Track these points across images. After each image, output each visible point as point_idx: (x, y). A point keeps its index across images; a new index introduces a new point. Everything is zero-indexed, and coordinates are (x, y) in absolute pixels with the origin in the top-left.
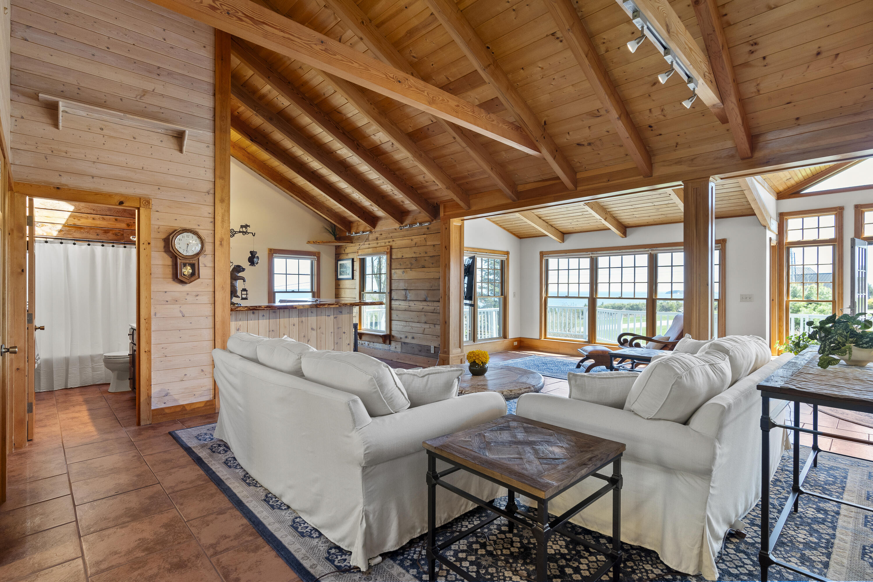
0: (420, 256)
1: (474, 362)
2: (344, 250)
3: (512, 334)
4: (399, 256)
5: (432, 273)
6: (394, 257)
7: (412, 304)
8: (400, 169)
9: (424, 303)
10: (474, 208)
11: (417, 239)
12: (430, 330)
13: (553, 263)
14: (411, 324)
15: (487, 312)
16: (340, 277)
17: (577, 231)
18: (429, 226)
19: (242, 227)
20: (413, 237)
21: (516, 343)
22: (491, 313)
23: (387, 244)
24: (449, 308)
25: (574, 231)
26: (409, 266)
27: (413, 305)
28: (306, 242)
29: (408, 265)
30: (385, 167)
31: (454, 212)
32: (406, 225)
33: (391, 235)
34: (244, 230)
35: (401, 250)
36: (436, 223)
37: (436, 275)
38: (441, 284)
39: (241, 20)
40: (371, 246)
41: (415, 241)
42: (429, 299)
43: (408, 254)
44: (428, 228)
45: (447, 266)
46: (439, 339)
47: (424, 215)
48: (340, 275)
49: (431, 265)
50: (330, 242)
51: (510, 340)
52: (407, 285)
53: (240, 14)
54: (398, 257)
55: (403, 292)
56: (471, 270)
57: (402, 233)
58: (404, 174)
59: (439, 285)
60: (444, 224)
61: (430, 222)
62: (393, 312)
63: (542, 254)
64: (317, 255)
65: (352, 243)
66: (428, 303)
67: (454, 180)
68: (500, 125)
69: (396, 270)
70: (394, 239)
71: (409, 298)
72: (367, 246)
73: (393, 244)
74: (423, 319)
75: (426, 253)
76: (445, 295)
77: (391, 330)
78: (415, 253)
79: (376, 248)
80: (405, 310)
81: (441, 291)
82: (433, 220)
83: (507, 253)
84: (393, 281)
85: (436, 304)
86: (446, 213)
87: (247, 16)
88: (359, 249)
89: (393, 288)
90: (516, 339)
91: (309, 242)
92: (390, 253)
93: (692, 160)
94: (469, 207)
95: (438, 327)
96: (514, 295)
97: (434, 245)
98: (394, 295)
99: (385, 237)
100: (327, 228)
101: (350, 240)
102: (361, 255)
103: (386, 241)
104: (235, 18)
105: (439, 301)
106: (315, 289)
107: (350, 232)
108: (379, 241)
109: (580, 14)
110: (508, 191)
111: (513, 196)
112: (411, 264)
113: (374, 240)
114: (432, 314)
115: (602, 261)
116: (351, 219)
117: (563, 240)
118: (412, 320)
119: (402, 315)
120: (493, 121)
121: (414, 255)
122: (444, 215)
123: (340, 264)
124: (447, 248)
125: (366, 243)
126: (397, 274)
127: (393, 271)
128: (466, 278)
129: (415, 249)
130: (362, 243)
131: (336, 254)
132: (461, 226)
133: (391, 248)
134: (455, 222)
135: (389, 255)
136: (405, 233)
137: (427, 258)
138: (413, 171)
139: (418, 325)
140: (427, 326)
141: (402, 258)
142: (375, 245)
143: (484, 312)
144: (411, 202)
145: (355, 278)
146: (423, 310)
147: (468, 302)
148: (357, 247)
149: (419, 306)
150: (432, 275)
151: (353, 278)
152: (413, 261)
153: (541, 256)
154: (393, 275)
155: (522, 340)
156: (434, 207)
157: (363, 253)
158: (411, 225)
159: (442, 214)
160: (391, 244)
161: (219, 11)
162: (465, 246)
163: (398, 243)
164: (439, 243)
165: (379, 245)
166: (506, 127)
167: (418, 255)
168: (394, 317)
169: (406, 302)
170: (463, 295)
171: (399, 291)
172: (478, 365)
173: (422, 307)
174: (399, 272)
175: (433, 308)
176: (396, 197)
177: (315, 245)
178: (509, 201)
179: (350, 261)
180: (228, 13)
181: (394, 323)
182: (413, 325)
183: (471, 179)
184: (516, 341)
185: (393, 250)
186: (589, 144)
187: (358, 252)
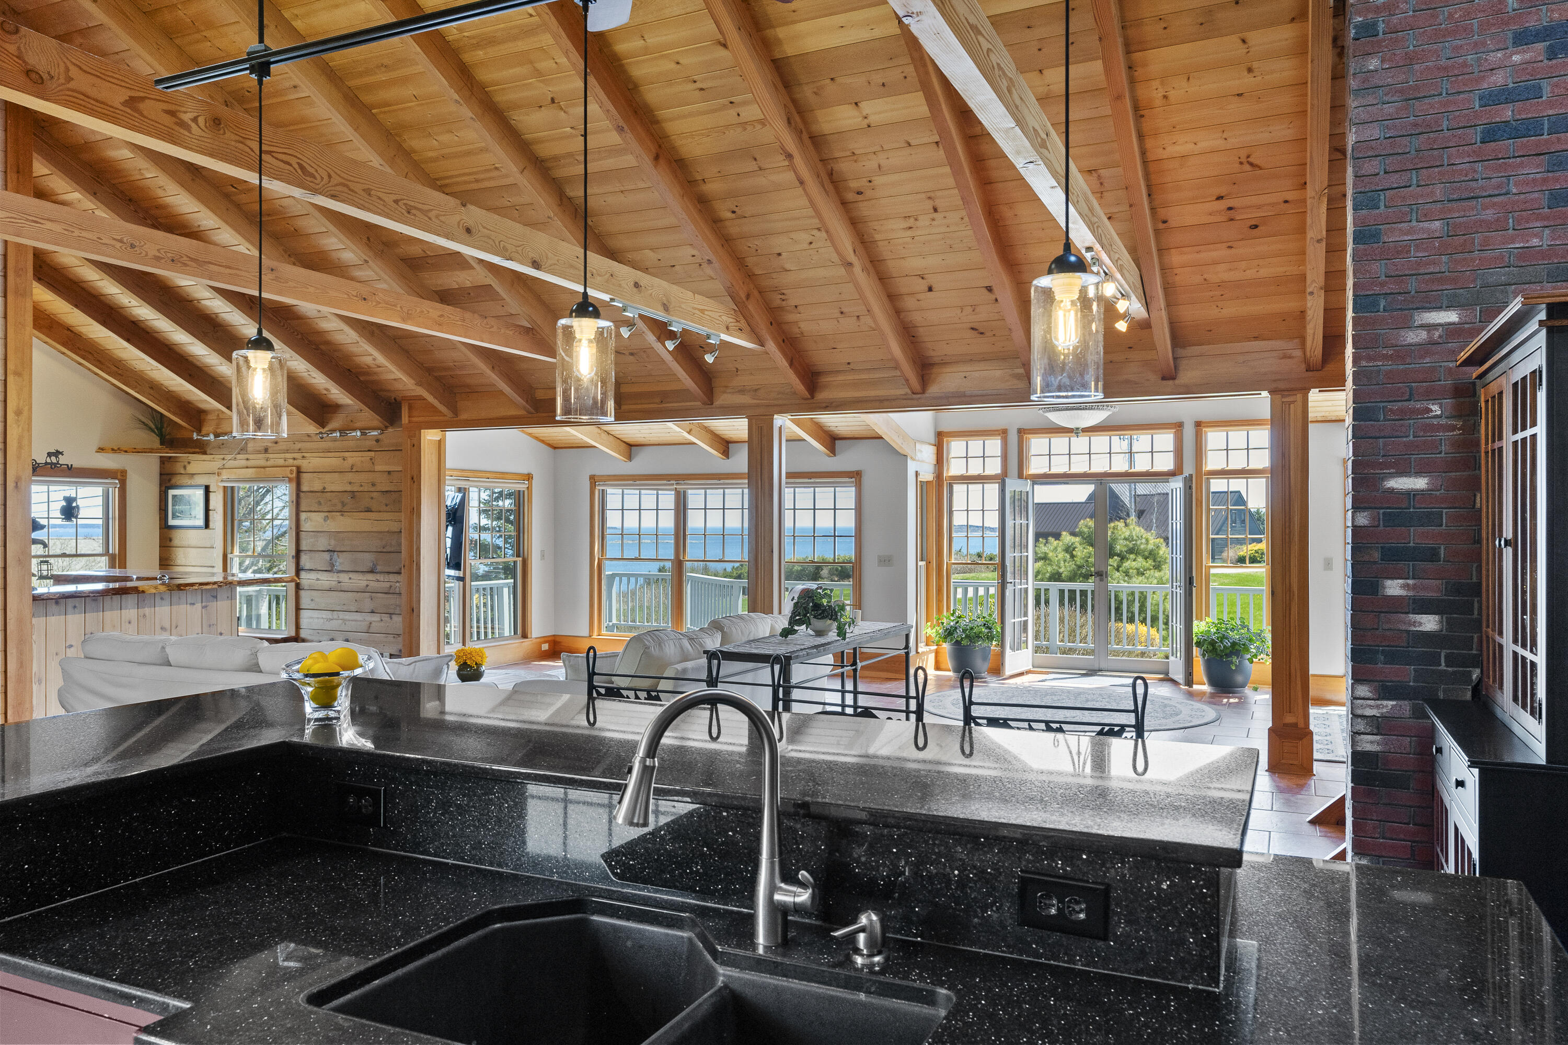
0: (361, 489)
1: (465, 663)
2: (185, 467)
3: (538, 628)
4: (317, 486)
5: (386, 522)
6: (305, 488)
7: (344, 577)
8: (328, 343)
9: (370, 577)
10: (464, 416)
11: (354, 458)
12: (382, 624)
13: (614, 496)
14: (342, 615)
15: (491, 589)
16: (172, 522)
17: (652, 442)
18: (380, 437)
19: (50, 455)
20: (347, 454)
21: (545, 647)
22: (500, 589)
23: (291, 462)
24: (419, 586)
25: (649, 443)
26: (339, 507)
27: (347, 580)
28: (95, 448)
29: (335, 505)
30: (299, 337)
31: (427, 419)
32: (333, 431)
33: (298, 446)
34: (54, 459)
35: (321, 475)
36: (392, 435)
37: (394, 527)
38: (404, 542)
39: (186, 265)
40: (250, 463)
41: (350, 461)
42: (379, 568)
43: (336, 484)
44: (377, 441)
45: (415, 512)
46: (400, 639)
47: (368, 416)
48: (173, 518)
49: (385, 508)
50: (151, 451)
51: (535, 641)
52: (333, 542)
53: (185, 258)
54: (315, 489)
55: (327, 556)
56: (458, 514)
57: (323, 445)
58: (335, 351)
59: (400, 544)
60: (409, 437)
61: (383, 430)
62: (302, 593)
63: (594, 480)
64: (121, 476)
65: (205, 453)
66: (378, 577)
67: (429, 370)
68: (503, 331)
69: (309, 514)
70: (305, 455)
71: (338, 567)
72: (244, 463)
73: (304, 464)
74: (368, 605)
75: (373, 485)
76: (412, 561)
77: (298, 627)
78: (350, 483)
79: (264, 467)
80: (330, 590)
81: (404, 554)
82: (386, 427)
83: (529, 477)
84: (303, 535)
85: (393, 578)
86: (414, 419)
87: (192, 259)
88: (223, 468)
89: (304, 546)
90: (545, 639)
91: (101, 450)
92: (297, 478)
93: (756, 390)
94: (456, 413)
95: (397, 619)
96: (543, 556)
97: (389, 472)
98: (305, 561)
99: (284, 447)
100: (143, 419)
101: (201, 448)
102: (229, 480)
103: (288, 455)
104: (180, 265)
105: (399, 573)
106: (114, 548)
107: (199, 431)
108: (271, 456)
109: (596, 231)
110: (519, 400)
111: (528, 406)
112: (343, 504)
113: (259, 452)
114: (386, 596)
115: (695, 497)
116: (202, 406)
117: (630, 458)
118: (345, 608)
119: (322, 600)
120: (492, 327)
121: (349, 488)
122: (410, 422)
123: (174, 496)
124: (415, 479)
125: (239, 456)
126: (312, 521)
127: (303, 516)
128: (450, 529)
129: (350, 476)
130: (229, 457)
131: (161, 474)
132: (440, 441)
133: (299, 471)
134: (430, 436)
135: (294, 485)
136: (330, 444)
137: (374, 495)
138: (354, 349)
139: (358, 616)
140: (376, 618)
141: (323, 491)
142: (262, 463)
143: (484, 589)
144: (342, 393)
145: (211, 525)
146: (368, 589)
147: (452, 572)
148: (219, 464)
149: (360, 581)
150: (384, 527)
151: (207, 525)
152: (347, 498)
153: (591, 483)
154: (302, 522)
155: (558, 639)
156: (390, 404)
157: (233, 477)
158: (343, 431)
159: (405, 419)
160: (296, 463)
161: (163, 261)
162: (447, 466)
163: (312, 462)
164: (400, 468)
165: (269, 463)
166: (511, 333)
167: (355, 489)
168: (305, 602)
169: (331, 574)
170: (443, 562)
171: (317, 555)
172: (471, 667)
173: (364, 583)
174: (318, 518)
175: (388, 585)
176: (314, 381)
177: (112, 455)
178: (522, 412)
179: (200, 493)
180: (173, 261)
181: (304, 614)
182: (347, 617)
183: (459, 373)
184: (545, 642)
185: (304, 476)
186: (632, 354)
187: (219, 474)
